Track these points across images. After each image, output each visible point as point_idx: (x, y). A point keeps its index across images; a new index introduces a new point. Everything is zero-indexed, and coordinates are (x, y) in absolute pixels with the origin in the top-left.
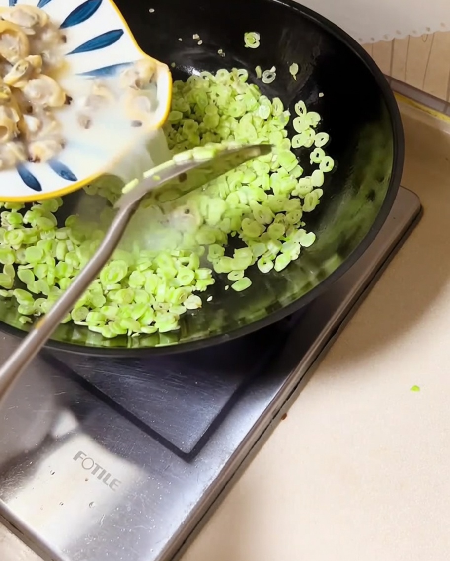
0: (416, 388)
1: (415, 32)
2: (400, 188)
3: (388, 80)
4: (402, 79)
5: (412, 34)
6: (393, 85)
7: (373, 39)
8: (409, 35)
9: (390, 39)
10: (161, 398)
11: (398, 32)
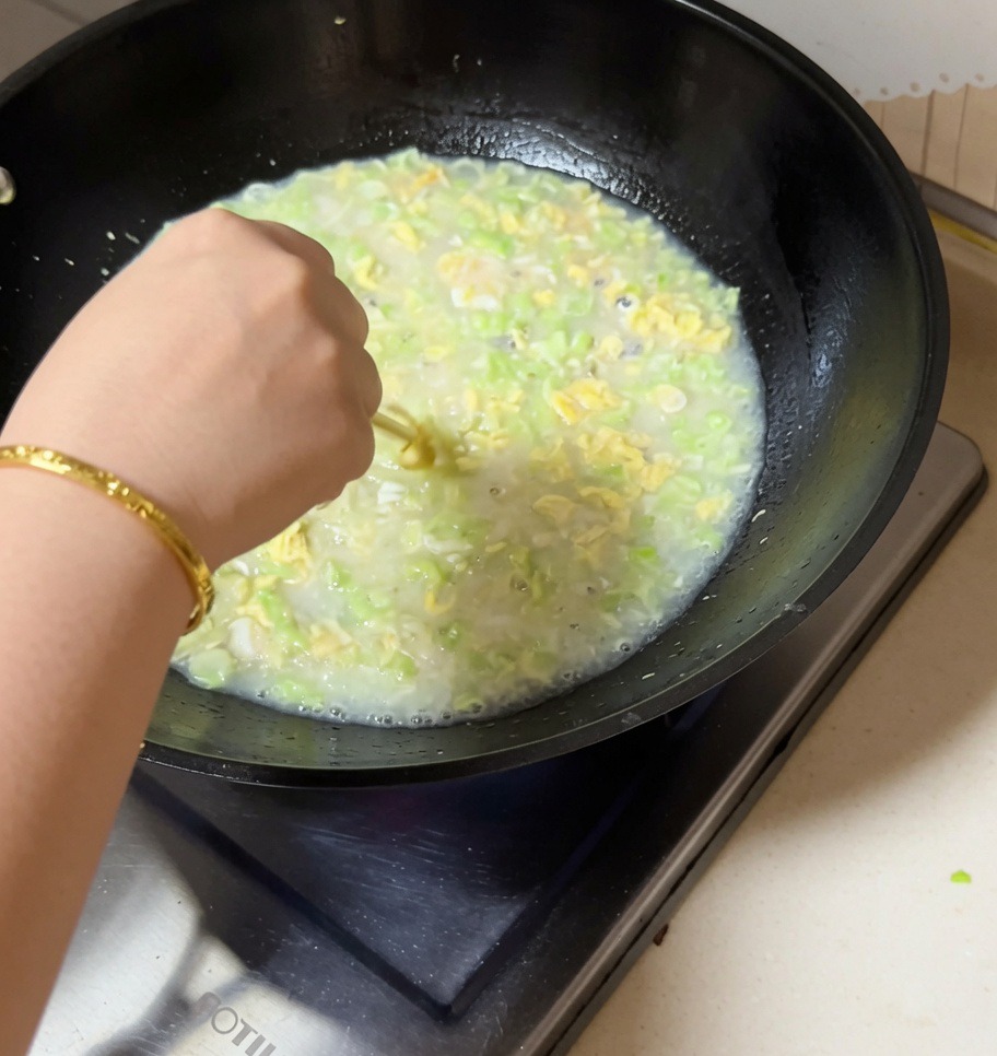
0: (962, 876)
1: (980, 78)
2: (937, 426)
3: (917, 183)
4: (947, 182)
5: (975, 83)
6: (928, 195)
7: (884, 91)
8: (967, 86)
9: (924, 92)
10: (390, 881)
11: (944, 78)
